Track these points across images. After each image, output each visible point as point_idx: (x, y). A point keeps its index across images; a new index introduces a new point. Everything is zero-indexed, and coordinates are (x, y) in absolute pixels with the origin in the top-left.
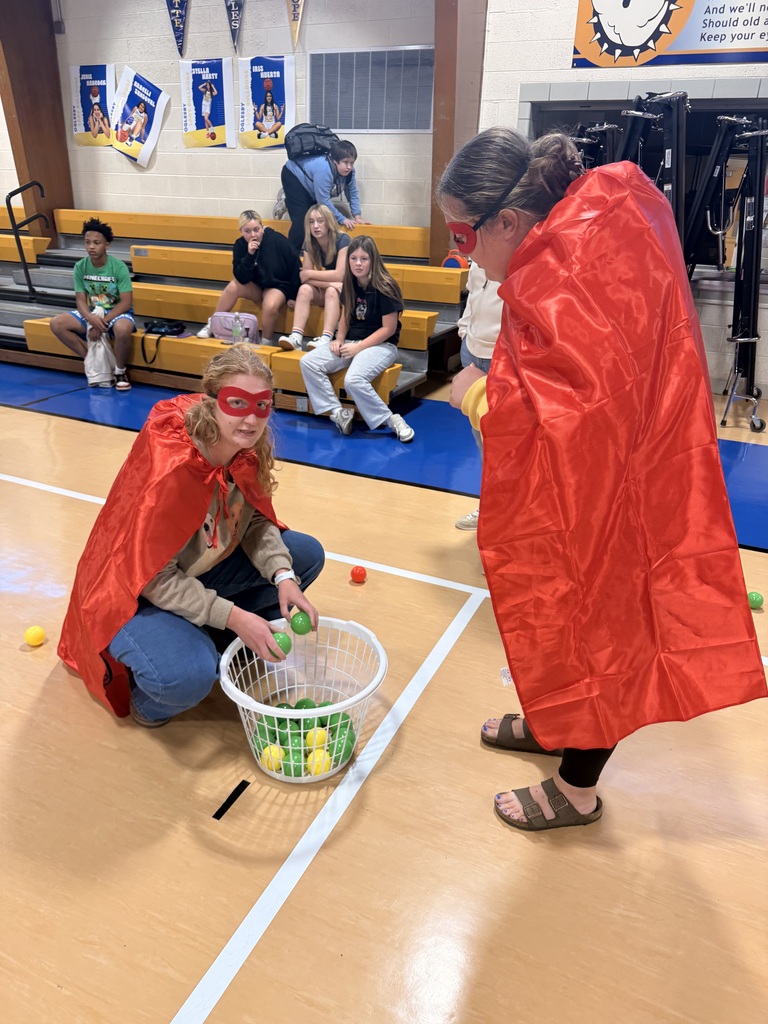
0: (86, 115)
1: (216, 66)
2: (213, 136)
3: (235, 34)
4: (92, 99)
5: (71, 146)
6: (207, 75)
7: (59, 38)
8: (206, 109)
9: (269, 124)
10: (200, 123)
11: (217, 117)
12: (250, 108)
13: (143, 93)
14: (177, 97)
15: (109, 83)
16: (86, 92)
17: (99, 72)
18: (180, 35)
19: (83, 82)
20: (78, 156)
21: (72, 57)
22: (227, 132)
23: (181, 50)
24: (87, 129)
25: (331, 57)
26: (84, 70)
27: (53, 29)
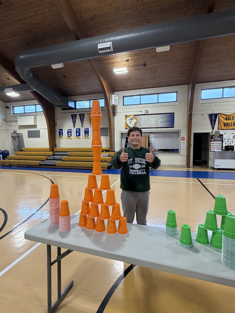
0: (60, 135)
1: (79, 129)
2: (79, 138)
3: (82, 126)
4: (61, 133)
5: (57, 139)
6: (78, 130)
7: (56, 126)
8: (78, 134)
9: (87, 136)
10: (77, 136)
11: (79, 135)
12: (84, 134)
18: (74, 126)
19: (59, 131)
20: (58, 141)
21: (58, 128)
22: (81, 137)
23: (74, 127)
24: (59, 137)
27: (55, 125)
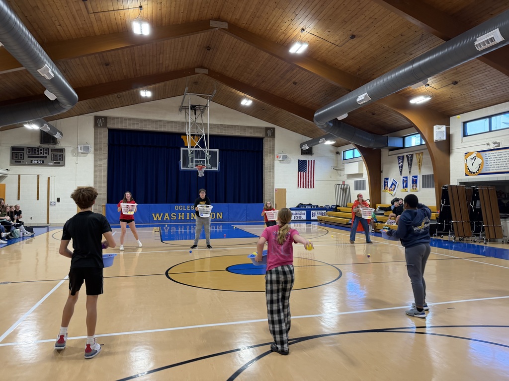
0: (385, 186)
1: (406, 177)
2: (406, 190)
3: (410, 172)
4: (386, 183)
5: (382, 192)
6: (405, 179)
8: (405, 185)
9: (415, 187)
10: (403, 188)
11: (406, 186)
13: (394, 183)
14: (400, 183)
15: (389, 181)
16: (385, 182)
17: (387, 179)
18: (401, 173)
20: (383, 194)
21: (383, 176)
23: (401, 175)
24: (384, 189)
25: (425, 175)
26: (385, 179)
27: (381, 172)
